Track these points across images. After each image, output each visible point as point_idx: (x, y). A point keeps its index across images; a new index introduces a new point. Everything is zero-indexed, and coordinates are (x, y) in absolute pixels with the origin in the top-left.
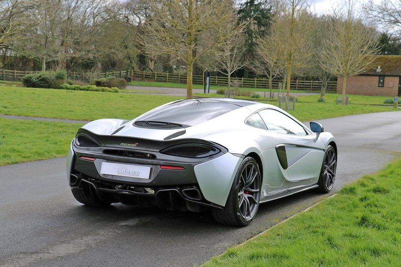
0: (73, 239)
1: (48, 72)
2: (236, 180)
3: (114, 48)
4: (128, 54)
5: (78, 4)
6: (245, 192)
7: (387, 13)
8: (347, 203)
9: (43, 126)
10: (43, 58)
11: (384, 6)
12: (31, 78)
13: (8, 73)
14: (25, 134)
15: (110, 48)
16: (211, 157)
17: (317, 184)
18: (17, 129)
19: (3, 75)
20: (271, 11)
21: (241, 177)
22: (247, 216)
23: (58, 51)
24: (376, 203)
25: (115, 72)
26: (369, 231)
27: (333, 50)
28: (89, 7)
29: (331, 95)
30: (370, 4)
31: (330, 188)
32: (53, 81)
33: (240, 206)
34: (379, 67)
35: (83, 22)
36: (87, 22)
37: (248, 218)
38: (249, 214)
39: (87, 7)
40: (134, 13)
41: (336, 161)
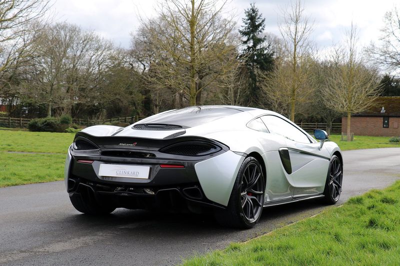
0: (70, 239)
1: (53, 118)
2: (239, 179)
3: (119, 94)
4: (133, 100)
5: (83, 53)
6: (248, 194)
7: (389, 56)
8: (354, 212)
9: (46, 158)
10: (48, 105)
11: (385, 49)
12: (36, 123)
13: (14, 121)
14: (26, 164)
15: (116, 94)
16: (212, 155)
17: (323, 194)
18: (20, 161)
19: (9, 122)
20: (274, 56)
21: (244, 177)
22: (251, 218)
23: (64, 97)
24: (385, 211)
25: (120, 118)
26: (378, 231)
27: (336, 87)
28: (94, 55)
29: (335, 136)
30: (371, 47)
31: (336, 199)
32: (58, 125)
33: (243, 207)
34: (383, 108)
35: (88, 70)
36: (93, 70)
37: (252, 220)
38: (252, 217)
39: (92, 55)
40: (139, 60)
41: (342, 172)
